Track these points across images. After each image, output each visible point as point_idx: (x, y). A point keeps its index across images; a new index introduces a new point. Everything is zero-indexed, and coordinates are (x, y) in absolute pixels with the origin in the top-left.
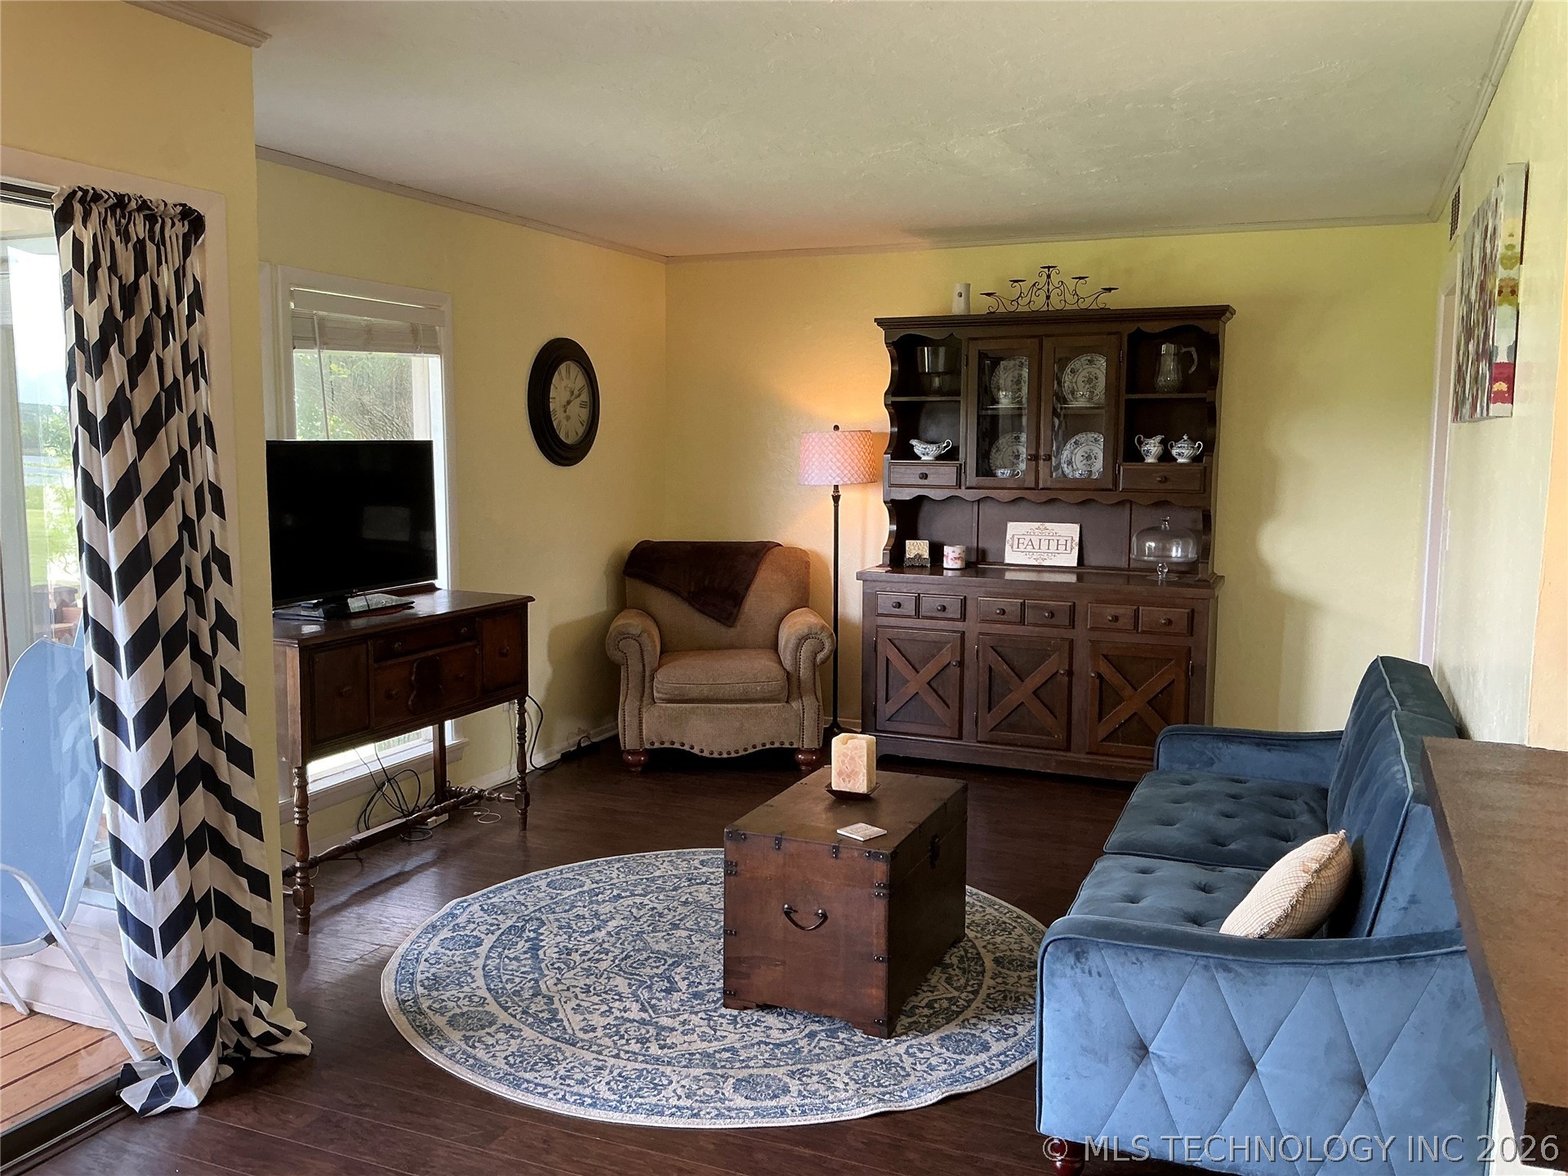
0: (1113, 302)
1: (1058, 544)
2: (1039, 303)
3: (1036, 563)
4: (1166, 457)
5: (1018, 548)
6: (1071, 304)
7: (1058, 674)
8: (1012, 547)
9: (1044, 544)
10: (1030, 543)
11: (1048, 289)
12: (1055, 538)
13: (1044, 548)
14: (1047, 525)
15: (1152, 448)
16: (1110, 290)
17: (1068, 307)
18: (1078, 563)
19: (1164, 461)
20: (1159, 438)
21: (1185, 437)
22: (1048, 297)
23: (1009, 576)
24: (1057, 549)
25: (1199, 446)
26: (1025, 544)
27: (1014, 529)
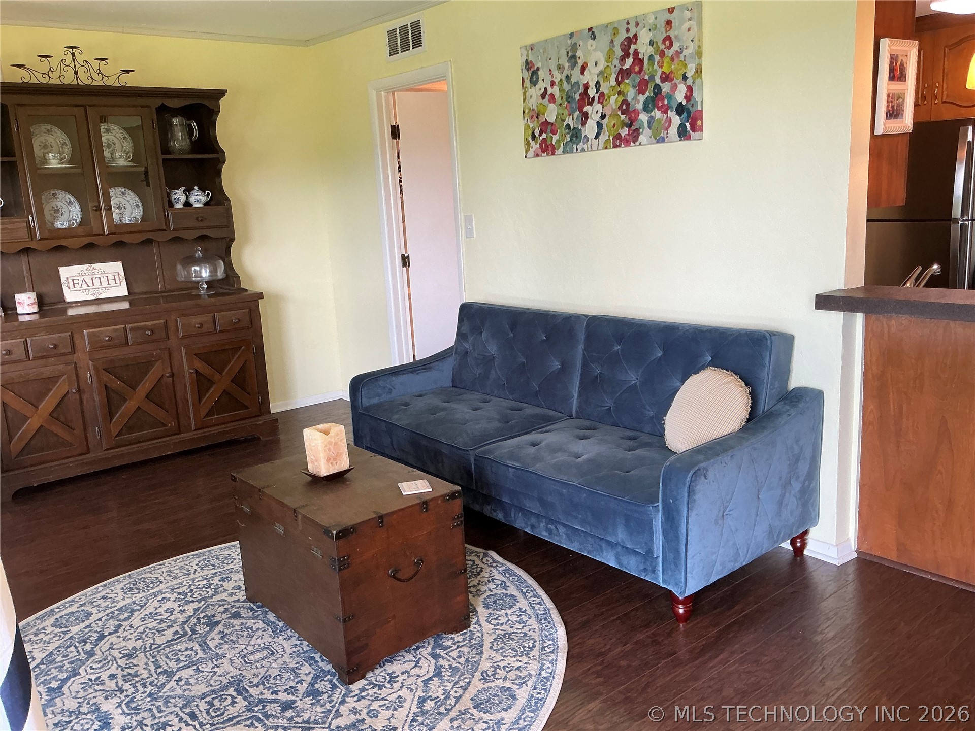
0: (130, 81)
1: (108, 280)
2: (69, 79)
3: (94, 298)
4: (187, 204)
5: (74, 287)
6: (98, 81)
7: (164, 378)
8: (69, 288)
9: (96, 282)
10: (84, 282)
11: (75, 65)
12: (105, 275)
13: (97, 283)
14: (94, 265)
15: (179, 196)
16: (128, 71)
17: (95, 83)
18: (129, 293)
19: (187, 206)
20: (183, 189)
21: (196, 188)
22: (76, 73)
23: (71, 312)
24: (109, 284)
25: (208, 194)
26: (80, 283)
27: (66, 272)
